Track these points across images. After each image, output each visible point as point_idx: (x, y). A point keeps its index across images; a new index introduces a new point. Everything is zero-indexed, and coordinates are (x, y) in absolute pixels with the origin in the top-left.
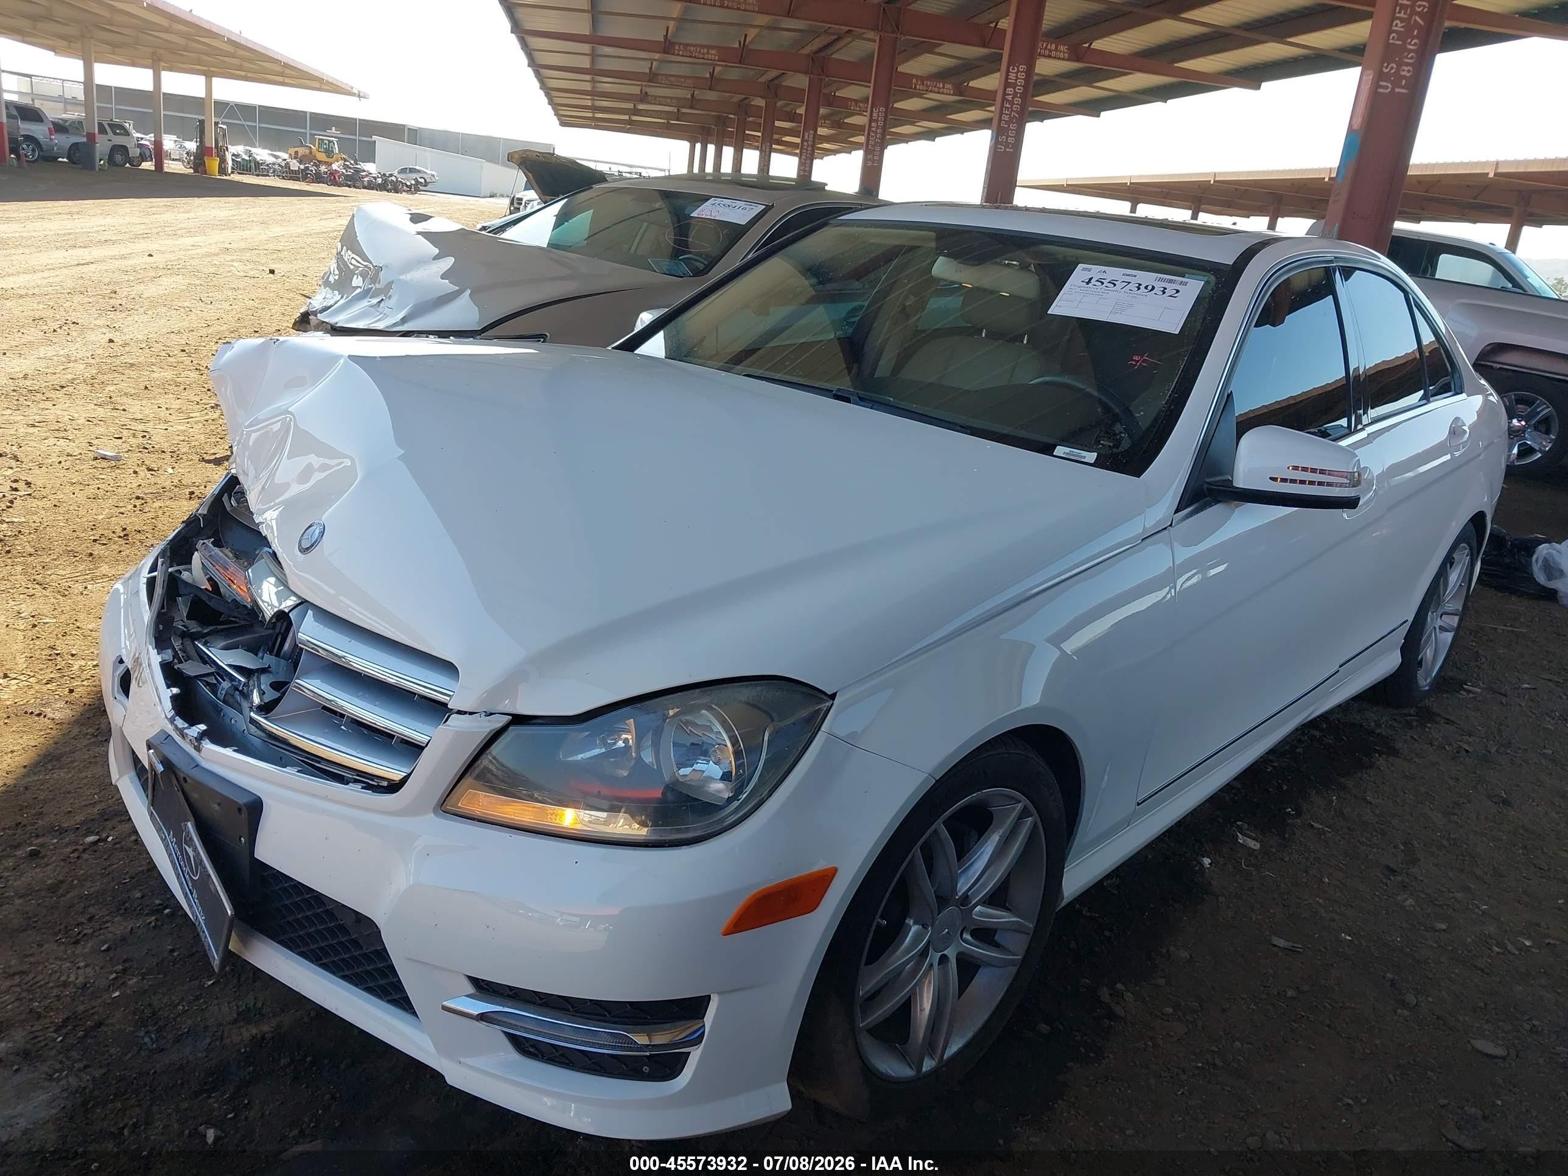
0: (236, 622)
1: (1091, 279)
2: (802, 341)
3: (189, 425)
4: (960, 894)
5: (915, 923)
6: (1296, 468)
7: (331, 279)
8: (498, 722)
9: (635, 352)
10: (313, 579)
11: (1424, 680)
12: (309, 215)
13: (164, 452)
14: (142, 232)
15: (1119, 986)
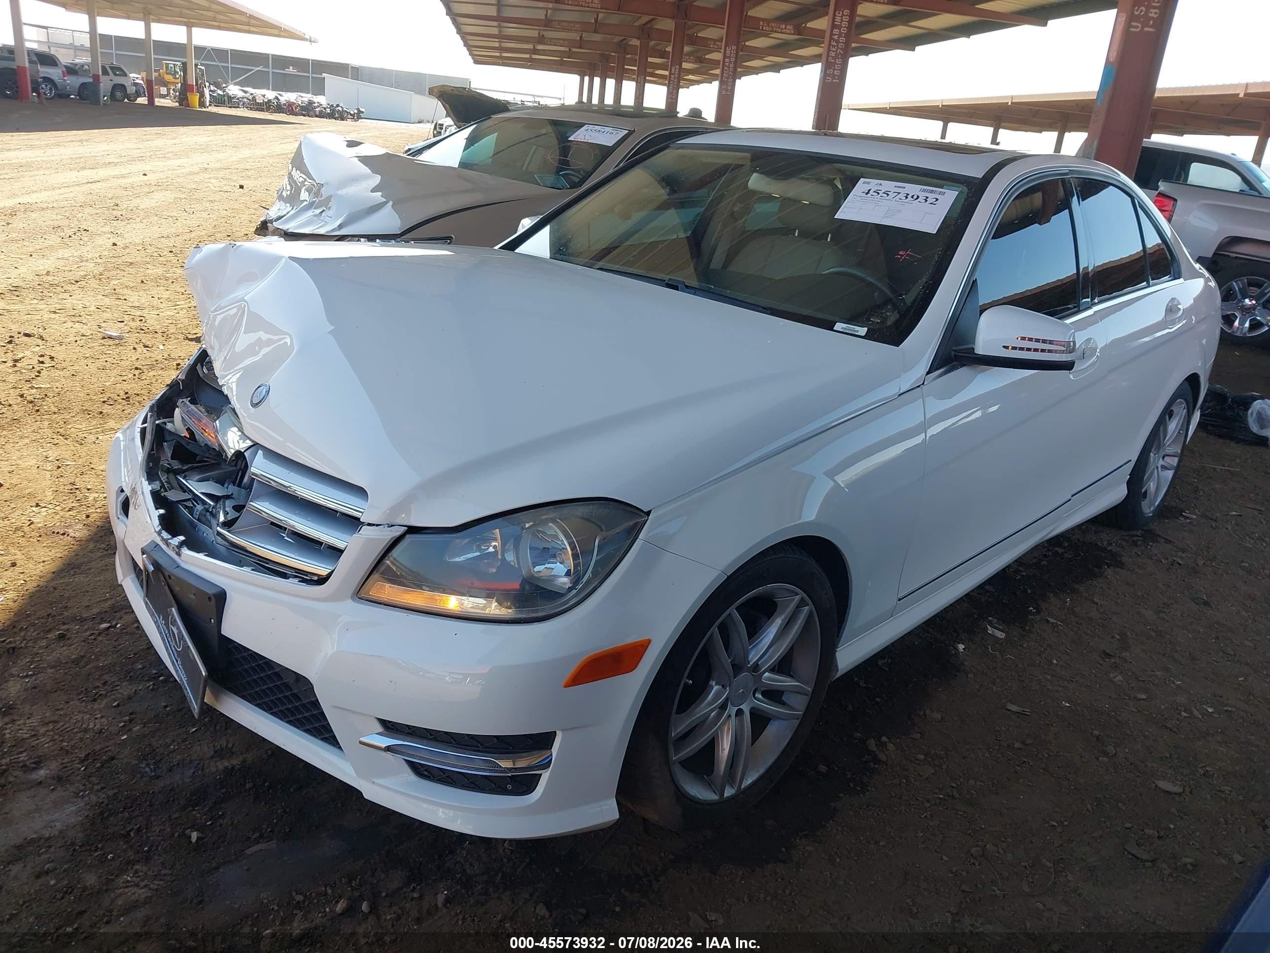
0: (207, 462)
1: (870, 190)
2: (652, 240)
3: (176, 311)
4: (751, 663)
5: (716, 684)
6: (1023, 339)
7: (284, 194)
8: (398, 531)
9: (516, 251)
10: (261, 426)
11: (1148, 508)
12: (271, 139)
13: (156, 332)
14: (137, 156)
15: (884, 739)
